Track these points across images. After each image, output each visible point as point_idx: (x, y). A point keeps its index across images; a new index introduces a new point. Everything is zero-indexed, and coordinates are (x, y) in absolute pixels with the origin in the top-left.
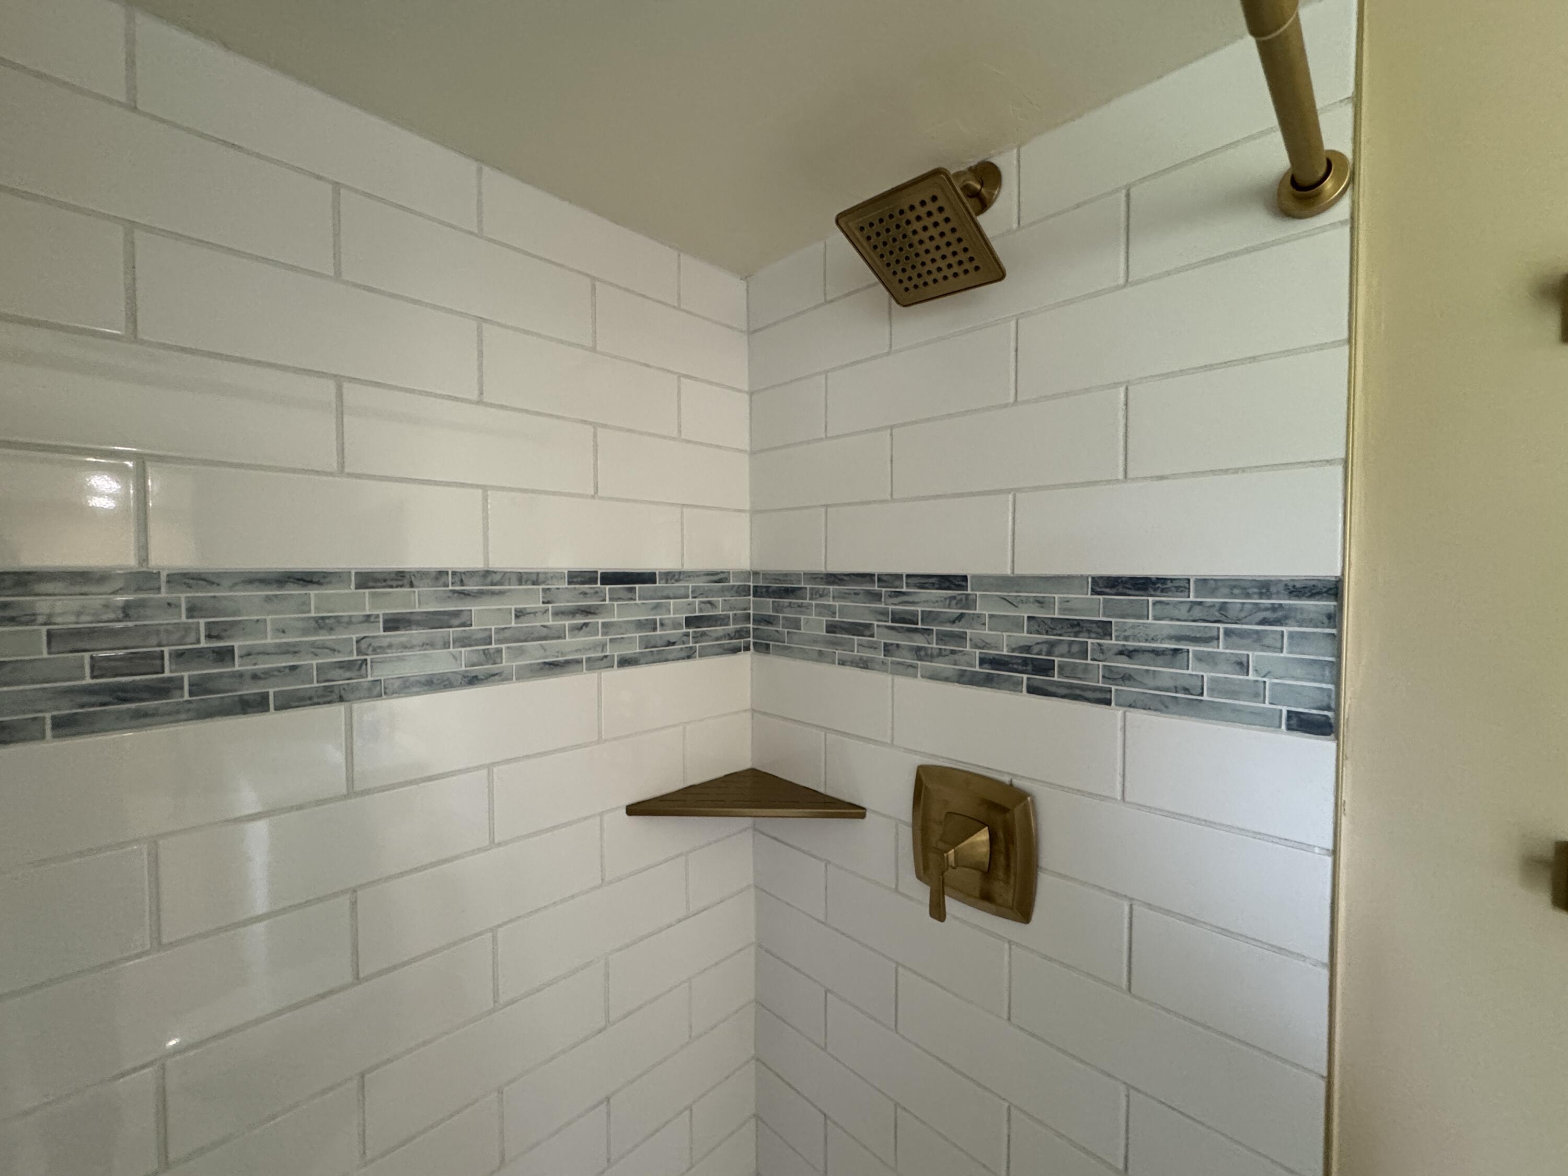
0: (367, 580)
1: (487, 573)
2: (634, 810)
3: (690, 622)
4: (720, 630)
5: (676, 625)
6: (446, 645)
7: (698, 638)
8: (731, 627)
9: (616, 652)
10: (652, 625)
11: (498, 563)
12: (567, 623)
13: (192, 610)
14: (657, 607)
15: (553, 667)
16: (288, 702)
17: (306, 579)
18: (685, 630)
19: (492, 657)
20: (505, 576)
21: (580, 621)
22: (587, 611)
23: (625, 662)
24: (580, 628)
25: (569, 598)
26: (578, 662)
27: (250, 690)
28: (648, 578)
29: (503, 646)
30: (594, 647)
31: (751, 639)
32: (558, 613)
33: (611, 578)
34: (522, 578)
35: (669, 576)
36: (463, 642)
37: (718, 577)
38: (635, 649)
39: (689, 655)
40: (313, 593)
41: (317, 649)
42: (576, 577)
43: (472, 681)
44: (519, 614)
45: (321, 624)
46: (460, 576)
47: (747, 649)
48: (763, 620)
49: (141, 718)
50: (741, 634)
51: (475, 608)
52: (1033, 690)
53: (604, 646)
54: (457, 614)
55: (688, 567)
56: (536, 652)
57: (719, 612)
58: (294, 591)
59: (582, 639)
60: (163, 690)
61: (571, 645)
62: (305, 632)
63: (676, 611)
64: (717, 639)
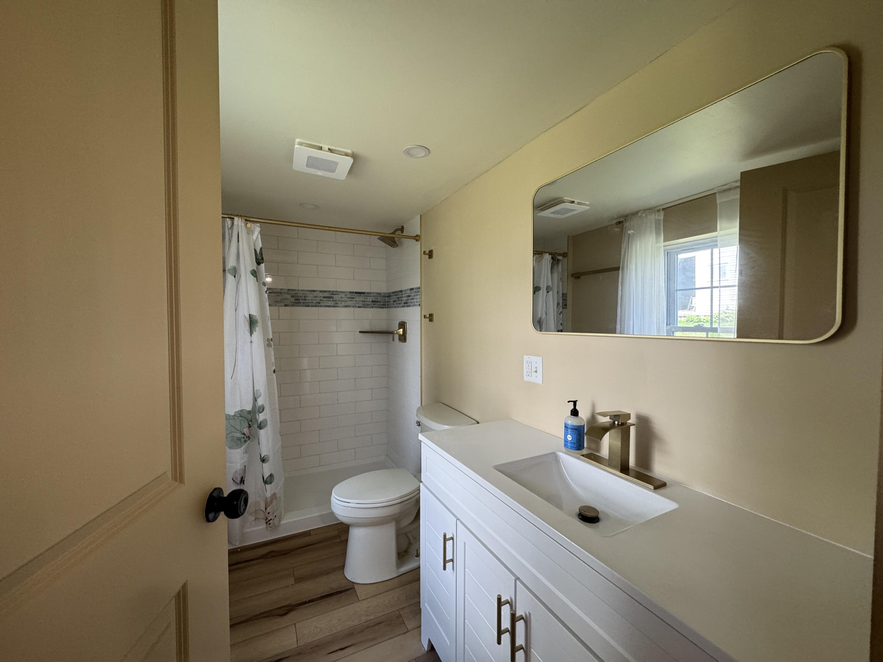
0: (321, 291)
1: (336, 291)
2: (360, 332)
3: (372, 301)
4: (379, 303)
5: (369, 302)
6: (330, 301)
7: (374, 304)
8: (382, 303)
9: (357, 305)
10: (364, 301)
11: (338, 290)
12: (349, 300)
13: (303, 294)
14: (365, 298)
15: (346, 306)
16: (312, 306)
17: (314, 291)
18: (371, 303)
19: (337, 303)
20: (339, 292)
21: (351, 299)
22: (353, 298)
23: (359, 307)
24: (351, 301)
25: (349, 295)
26: (351, 306)
27: (308, 304)
28: (364, 293)
29: (339, 302)
30: (354, 304)
31: (387, 306)
32: (347, 298)
33: (356, 293)
34: (341, 292)
35: (368, 293)
36: (333, 301)
37: (379, 294)
38: (361, 305)
39: (372, 307)
40: (315, 293)
41: (315, 300)
42: (350, 292)
43: (334, 307)
44: (341, 298)
45: (316, 297)
46: (333, 292)
47: (386, 308)
48: (388, 302)
49: (298, 306)
50: (384, 305)
51: (334, 296)
52: (407, 307)
53: (355, 304)
54: (332, 297)
55: (372, 291)
56: (344, 304)
57: (379, 300)
58: (312, 292)
59: (351, 302)
60: (300, 303)
61: (349, 303)
62: (314, 298)
63: (370, 299)
64: (379, 305)
